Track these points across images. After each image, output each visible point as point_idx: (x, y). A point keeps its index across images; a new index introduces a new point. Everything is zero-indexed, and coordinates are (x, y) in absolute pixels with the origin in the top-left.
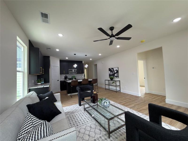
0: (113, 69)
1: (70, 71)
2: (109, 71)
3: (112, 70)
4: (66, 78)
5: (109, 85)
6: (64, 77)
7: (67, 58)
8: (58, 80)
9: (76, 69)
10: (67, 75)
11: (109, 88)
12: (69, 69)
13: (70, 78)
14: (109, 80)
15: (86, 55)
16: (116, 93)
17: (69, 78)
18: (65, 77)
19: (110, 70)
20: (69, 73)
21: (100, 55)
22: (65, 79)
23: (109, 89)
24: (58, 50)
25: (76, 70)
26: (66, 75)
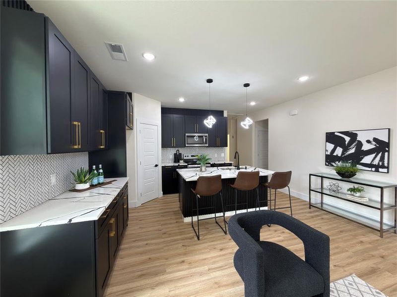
0: (353, 136)
1: (190, 140)
2: (327, 141)
3: (347, 139)
4: (177, 158)
5: (322, 193)
6: (172, 157)
7: (182, 100)
8: (156, 166)
9: (207, 135)
10: (182, 151)
11: (322, 203)
12: (187, 135)
13: (190, 158)
14: (322, 177)
15: (247, 85)
16: (381, 236)
17: (186, 158)
18: (175, 154)
19: (331, 138)
20: (186, 145)
21: (304, 79)
22: (175, 162)
23: (319, 206)
24: (149, 57)
25: (205, 136)
26: (179, 149)
